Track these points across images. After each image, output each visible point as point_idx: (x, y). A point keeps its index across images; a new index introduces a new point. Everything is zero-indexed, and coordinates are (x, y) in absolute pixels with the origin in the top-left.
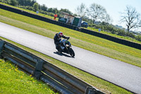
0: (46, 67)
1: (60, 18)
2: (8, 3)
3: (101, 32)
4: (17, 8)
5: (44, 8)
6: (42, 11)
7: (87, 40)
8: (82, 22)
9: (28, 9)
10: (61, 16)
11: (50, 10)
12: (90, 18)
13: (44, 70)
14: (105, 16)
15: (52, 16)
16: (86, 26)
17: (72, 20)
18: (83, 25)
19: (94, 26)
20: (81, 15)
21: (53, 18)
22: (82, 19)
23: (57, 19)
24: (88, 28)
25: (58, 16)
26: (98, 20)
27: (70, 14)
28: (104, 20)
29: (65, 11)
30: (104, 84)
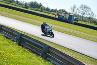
0: (50, 50)
1: (59, 16)
2: (23, 7)
3: (88, 24)
4: (29, 10)
5: (48, 9)
6: (47, 11)
7: (78, 30)
8: (75, 18)
9: (36, 10)
10: (60, 14)
11: (52, 11)
12: (80, 14)
13: (49, 52)
14: (90, 13)
15: (54, 14)
16: (77, 21)
17: (67, 17)
18: (75, 20)
19: (83, 20)
20: (74, 13)
21: (54, 16)
22: (74, 15)
23: (57, 17)
24: (79, 22)
25: (58, 15)
26: (85, 16)
27: (66, 13)
28: (89, 16)
29: (62, 10)
30: (91, 60)
